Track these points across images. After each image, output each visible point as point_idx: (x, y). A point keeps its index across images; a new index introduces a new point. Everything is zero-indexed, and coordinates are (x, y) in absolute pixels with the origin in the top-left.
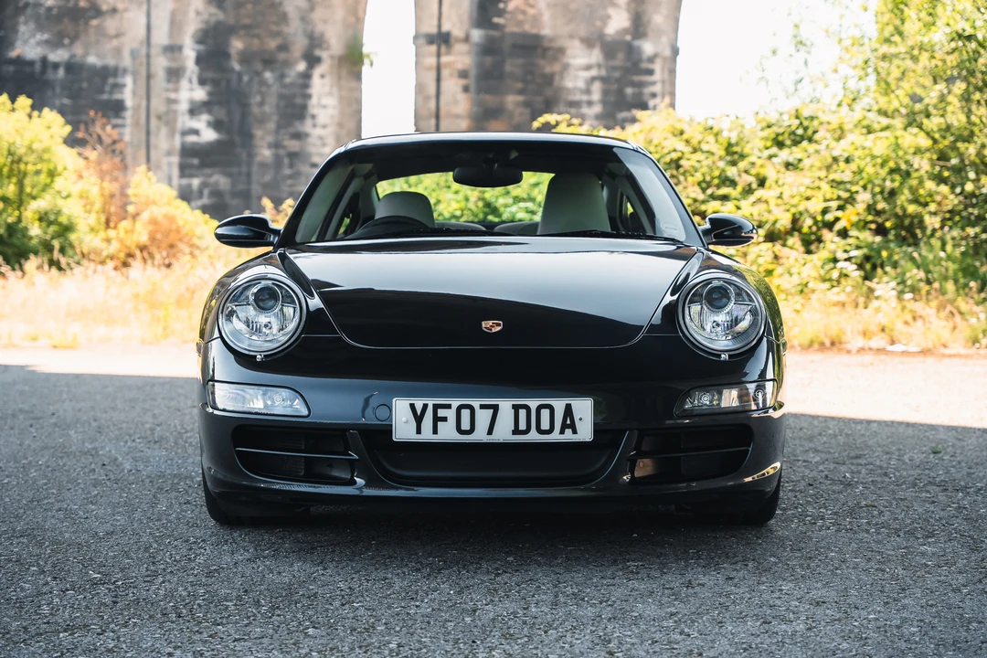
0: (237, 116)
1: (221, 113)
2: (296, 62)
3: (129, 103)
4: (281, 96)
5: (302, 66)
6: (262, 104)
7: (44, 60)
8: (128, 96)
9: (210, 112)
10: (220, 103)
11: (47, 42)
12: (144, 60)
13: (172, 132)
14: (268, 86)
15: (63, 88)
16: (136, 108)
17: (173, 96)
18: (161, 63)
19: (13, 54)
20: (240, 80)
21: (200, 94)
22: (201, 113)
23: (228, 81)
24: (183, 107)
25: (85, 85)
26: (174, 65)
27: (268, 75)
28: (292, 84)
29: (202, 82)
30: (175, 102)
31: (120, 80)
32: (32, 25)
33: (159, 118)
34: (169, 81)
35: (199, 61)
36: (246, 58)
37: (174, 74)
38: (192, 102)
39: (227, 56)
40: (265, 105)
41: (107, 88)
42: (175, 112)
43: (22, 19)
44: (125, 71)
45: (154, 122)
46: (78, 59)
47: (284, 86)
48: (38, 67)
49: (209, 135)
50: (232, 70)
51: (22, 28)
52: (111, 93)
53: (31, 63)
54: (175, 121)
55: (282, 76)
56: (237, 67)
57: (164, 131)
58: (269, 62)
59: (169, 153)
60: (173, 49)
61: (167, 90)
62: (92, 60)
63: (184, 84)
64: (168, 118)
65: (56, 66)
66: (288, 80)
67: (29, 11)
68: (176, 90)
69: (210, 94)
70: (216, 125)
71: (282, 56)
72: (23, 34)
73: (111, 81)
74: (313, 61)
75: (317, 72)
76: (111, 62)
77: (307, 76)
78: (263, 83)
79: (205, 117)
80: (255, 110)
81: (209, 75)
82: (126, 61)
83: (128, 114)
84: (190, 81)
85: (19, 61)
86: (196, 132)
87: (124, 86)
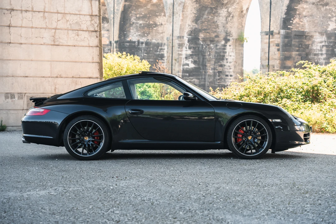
0: (201, 59)
1: (196, 58)
2: (221, 41)
3: (166, 55)
4: (216, 52)
5: (223, 42)
6: (210, 55)
7: (139, 42)
8: (165, 53)
9: (192, 58)
10: (195, 55)
11: (140, 35)
12: (171, 41)
13: (180, 65)
14: (212, 49)
15: (144, 50)
16: (168, 57)
17: (180, 53)
18: (176, 42)
19: (128, 39)
20: (202, 48)
21: (189, 52)
22: (189, 58)
23: (198, 48)
24: (184, 56)
25: (151, 49)
26: (181, 43)
27: (212, 45)
28: (220, 48)
29: (190, 48)
30: (181, 54)
31: (163, 47)
32: (135, 30)
33: (176, 60)
34: (179, 48)
35: (189, 41)
36: (204, 40)
37: (181, 46)
38: (186, 55)
39: (199, 39)
40: (211, 56)
41: (159, 50)
42: (181, 58)
43: (132, 28)
44: (165, 44)
45: (174, 61)
46: (149, 41)
47: (217, 49)
48: (136, 43)
49: (192, 66)
50: (200, 44)
51: (132, 31)
52: (160, 52)
53: (135, 42)
54: (181, 61)
55: (217, 46)
56: (202, 43)
57: (177, 64)
58: (212, 41)
59: (179, 72)
60: (180, 37)
61: (178, 51)
62: (154, 41)
63: (184, 49)
64: (178, 60)
65: (142, 43)
66: (218, 47)
67: (134, 25)
68: (181, 51)
69: (192, 52)
70: (195, 62)
71: (216, 39)
72: (132, 32)
73: (160, 48)
74: (227, 40)
75: (228, 44)
76: (160, 42)
77: (225, 46)
78: (210, 48)
79: (191, 60)
80: (207, 57)
81: (192, 46)
82: (165, 41)
83: (165, 59)
84: (186, 48)
85: (130, 42)
86: (188, 65)
87: (164, 49)
